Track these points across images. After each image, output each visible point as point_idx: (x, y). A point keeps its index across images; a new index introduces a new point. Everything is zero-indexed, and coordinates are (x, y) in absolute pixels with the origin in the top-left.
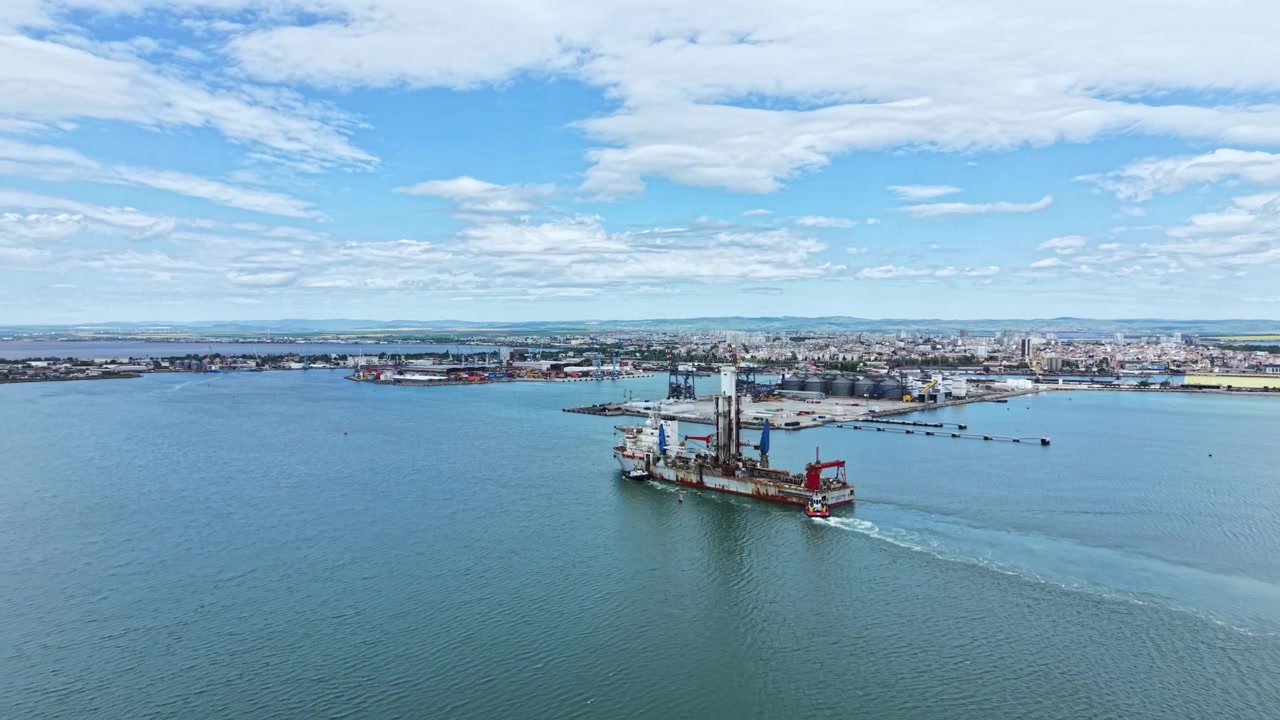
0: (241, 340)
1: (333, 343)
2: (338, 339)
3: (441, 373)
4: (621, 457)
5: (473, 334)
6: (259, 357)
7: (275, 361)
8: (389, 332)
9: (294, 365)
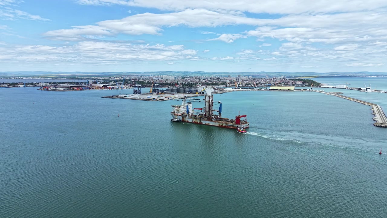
0: (3, 78)
1: (36, 79)
2: (38, 78)
3: (68, 88)
4: (174, 115)
5: (83, 76)
6: (9, 83)
7: (14, 85)
8: (56, 76)
9: (21, 86)
